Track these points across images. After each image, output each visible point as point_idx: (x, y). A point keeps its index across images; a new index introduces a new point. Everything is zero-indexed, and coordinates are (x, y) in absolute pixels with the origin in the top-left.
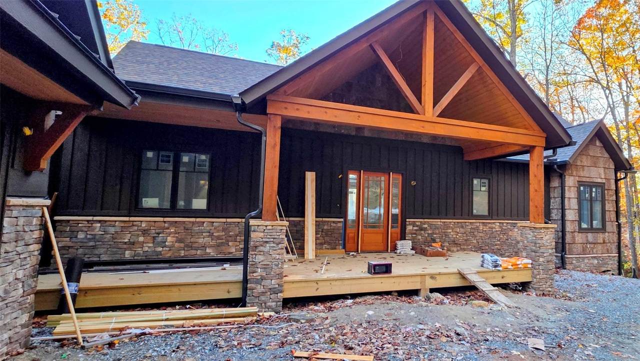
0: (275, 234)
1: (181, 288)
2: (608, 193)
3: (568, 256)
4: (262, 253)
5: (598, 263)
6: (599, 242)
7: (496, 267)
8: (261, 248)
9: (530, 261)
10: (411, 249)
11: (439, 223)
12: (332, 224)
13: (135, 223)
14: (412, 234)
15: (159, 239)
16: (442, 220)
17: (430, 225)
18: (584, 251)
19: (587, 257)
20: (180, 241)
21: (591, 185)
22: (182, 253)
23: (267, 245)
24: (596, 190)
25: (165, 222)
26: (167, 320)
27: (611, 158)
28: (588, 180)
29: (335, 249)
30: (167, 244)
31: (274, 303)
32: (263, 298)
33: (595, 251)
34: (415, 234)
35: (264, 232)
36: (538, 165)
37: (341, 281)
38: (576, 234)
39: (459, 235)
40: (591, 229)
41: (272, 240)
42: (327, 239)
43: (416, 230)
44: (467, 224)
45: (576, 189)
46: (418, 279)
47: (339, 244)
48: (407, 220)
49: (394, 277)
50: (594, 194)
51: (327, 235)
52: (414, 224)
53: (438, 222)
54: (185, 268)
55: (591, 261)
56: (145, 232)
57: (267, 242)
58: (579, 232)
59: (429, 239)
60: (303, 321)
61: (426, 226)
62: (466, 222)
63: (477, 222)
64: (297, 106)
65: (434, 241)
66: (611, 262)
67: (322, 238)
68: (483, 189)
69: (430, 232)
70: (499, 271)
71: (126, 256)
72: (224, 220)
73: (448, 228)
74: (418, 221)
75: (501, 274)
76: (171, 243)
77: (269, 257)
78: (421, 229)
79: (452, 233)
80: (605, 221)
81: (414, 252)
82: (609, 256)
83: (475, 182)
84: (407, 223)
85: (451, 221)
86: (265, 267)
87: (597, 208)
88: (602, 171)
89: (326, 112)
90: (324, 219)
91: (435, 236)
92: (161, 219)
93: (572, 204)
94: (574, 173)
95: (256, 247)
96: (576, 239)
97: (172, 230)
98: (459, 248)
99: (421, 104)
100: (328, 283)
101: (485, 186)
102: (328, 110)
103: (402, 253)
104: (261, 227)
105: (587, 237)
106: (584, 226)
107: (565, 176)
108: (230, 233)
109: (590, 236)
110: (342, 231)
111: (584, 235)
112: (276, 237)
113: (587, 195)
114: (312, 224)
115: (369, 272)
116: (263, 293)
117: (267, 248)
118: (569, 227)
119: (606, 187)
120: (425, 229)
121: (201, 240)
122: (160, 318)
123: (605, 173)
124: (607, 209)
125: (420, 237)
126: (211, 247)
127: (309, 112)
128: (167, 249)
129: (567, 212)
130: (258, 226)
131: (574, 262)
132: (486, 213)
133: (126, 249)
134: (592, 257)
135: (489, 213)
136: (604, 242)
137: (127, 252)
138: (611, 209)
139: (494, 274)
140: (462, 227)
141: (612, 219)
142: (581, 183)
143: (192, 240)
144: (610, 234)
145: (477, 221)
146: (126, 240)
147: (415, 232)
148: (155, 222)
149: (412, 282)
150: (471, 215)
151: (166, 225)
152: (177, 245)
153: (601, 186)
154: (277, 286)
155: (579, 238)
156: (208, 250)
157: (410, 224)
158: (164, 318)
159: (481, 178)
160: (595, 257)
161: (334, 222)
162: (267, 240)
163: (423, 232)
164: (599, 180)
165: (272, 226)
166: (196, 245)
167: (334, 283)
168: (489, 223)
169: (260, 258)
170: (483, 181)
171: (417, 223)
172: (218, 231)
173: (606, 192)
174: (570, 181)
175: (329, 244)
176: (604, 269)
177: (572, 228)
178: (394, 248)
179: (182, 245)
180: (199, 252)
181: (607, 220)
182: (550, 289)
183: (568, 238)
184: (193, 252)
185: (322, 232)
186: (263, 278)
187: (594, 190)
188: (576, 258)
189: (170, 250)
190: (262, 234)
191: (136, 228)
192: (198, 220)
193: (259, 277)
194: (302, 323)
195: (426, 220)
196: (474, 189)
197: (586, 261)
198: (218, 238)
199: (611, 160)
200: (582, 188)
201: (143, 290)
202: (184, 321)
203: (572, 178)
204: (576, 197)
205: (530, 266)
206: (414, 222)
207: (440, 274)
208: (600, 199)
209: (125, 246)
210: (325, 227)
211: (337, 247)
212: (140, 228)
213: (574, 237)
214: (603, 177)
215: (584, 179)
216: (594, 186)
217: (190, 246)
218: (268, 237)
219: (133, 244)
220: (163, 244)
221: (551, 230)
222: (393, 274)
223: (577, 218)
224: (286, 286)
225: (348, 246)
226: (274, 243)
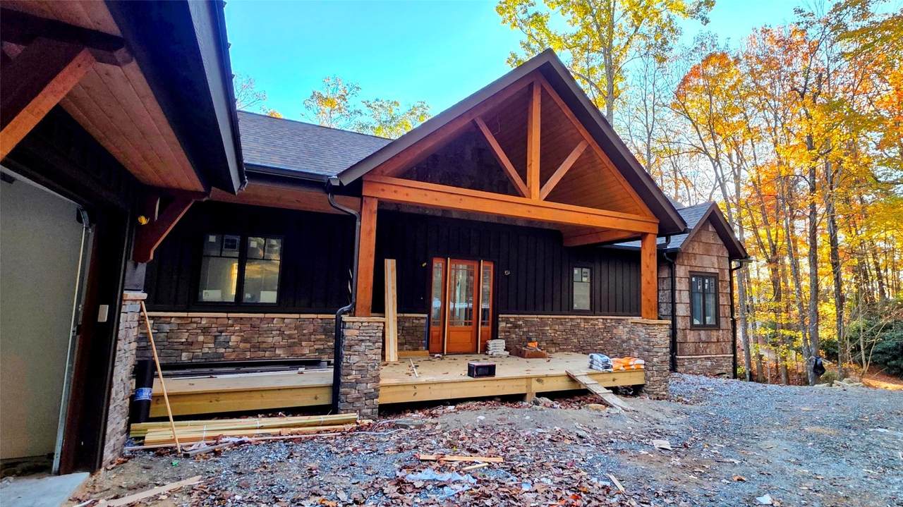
0: (371, 331)
1: (264, 393)
2: (722, 285)
3: (680, 357)
4: (357, 353)
5: (712, 364)
6: (713, 340)
7: (606, 368)
8: (357, 348)
9: (643, 362)
10: (505, 350)
11: (536, 319)
12: (414, 321)
13: (193, 320)
14: (505, 332)
15: (222, 339)
16: (539, 316)
17: (526, 322)
18: (697, 352)
19: (700, 358)
20: (245, 340)
21: (703, 276)
22: (248, 355)
23: (363, 344)
24: (709, 282)
25: (228, 318)
26: (261, 428)
27: (725, 245)
28: (700, 270)
29: (417, 349)
30: (230, 344)
31: (369, 410)
32: (358, 404)
33: (708, 350)
34: (509, 332)
35: (359, 329)
36: (650, 255)
37: (440, 385)
38: (688, 331)
39: (558, 333)
40: (704, 326)
41: (368, 338)
42: (409, 338)
43: (510, 328)
44: (567, 320)
45: (687, 280)
46: (524, 382)
47: (423, 345)
48: (500, 316)
49: (497, 380)
50: (706, 287)
51: (408, 333)
52: (507, 321)
53: (534, 318)
54: (255, 372)
55: (704, 363)
56: (205, 331)
57: (362, 341)
58: (690, 330)
59: (524, 337)
60: (413, 427)
61: (521, 323)
62: (565, 319)
63: (578, 319)
64: (394, 188)
65: (530, 340)
66: (726, 364)
67: (402, 338)
68: (585, 279)
69: (525, 330)
70: (610, 372)
71: (183, 359)
72: (297, 316)
73: (546, 325)
74: (512, 317)
75: (612, 376)
76: (235, 343)
77: (365, 357)
78: (516, 326)
79: (550, 331)
80: (720, 317)
81: (508, 353)
82: (724, 357)
83: (576, 271)
84: (500, 319)
85: (549, 316)
86: (361, 369)
87: (711, 301)
88: (715, 259)
90: (405, 315)
91: (531, 334)
92: (224, 315)
93: (683, 297)
94: (686, 262)
95: (350, 346)
96: (688, 337)
97: (236, 328)
98: (557, 349)
99: (526, 184)
100: (427, 387)
101: (586, 277)
102: (428, 193)
103: (495, 354)
104: (357, 324)
105: (700, 335)
106: (696, 322)
107: (675, 265)
108: (304, 332)
109: (703, 334)
110: (425, 329)
111: (696, 333)
112: (372, 334)
113: (699, 287)
114: (394, 321)
115: (470, 374)
116: (358, 399)
117: (362, 348)
118: (681, 324)
119: (720, 279)
120: (520, 327)
121: (270, 340)
122: (254, 426)
123: (719, 262)
124: (721, 303)
125: (514, 336)
126: (281, 347)
127: (407, 195)
128: (230, 350)
129: (678, 307)
130: (353, 322)
131: (686, 363)
132: (588, 308)
133: (182, 351)
134: (705, 358)
135: (591, 307)
136: (718, 341)
137: (184, 354)
138: (726, 303)
139: (605, 376)
140: (562, 324)
141: (727, 315)
142: (692, 274)
143: (260, 340)
144: (725, 332)
145: (579, 317)
146: (184, 340)
147: (507, 329)
148: (217, 318)
149: (517, 386)
150: (571, 310)
151: (230, 322)
152: (242, 345)
153: (715, 277)
154: (373, 390)
155: (691, 336)
156: (278, 352)
157: (503, 321)
158: (259, 425)
159: (582, 268)
160: (708, 358)
161: (416, 318)
162: (363, 338)
163: (517, 330)
164: (712, 270)
165: (368, 322)
166: (264, 345)
167: (433, 387)
168: (592, 319)
169: (355, 359)
170: (584, 270)
171: (511, 320)
172: (290, 329)
173: (720, 284)
174: (681, 271)
175: (410, 344)
176: (718, 372)
177: (683, 324)
178: (485, 349)
179: (248, 345)
180: (267, 354)
181: (721, 315)
182: (664, 393)
183: (679, 337)
184: (261, 354)
185: (403, 329)
186: (357, 382)
187: (707, 281)
188: (688, 359)
189: (234, 351)
190: (358, 332)
191: (195, 325)
192: (268, 315)
193: (354, 381)
194: (411, 429)
195: (521, 316)
196: (574, 280)
197: (699, 362)
198: (290, 337)
199: (724, 247)
200: (694, 279)
201: (222, 397)
203: (683, 267)
204: (688, 289)
205: (643, 367)
206: (508, 318)
207: (547, 376)
208: (714, 292)
209: (182, 347)
210: (407, 324)
211: (420, 348)
212: (201, 325)
213: (685, 336)
214: (716, 266)
215: (696, 269)
216: (707, 277)
217: (257, 347)
218: (364, 334)
219: (192, 344)
220: (226, 344)
221: (665, 326)
222: (496, 377)
223: (689, 314)
224: (382, 391)
225: (432, 346)
226: (370, 341)
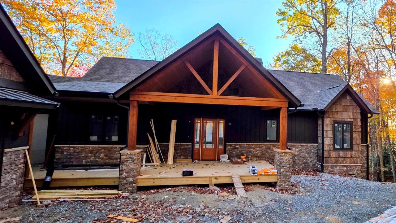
1: (93, 179)
2: (355, 127)
3: (325, 165)
4: (126, 166)
5: (347, 169)
6: (348, 156)
7: (254, 173)
8: (125, 163)
10: (228, 159)
11: (246, 145)
12: (186, 146)
13: (87, 148)
14: (229, 151)
15: (97, 155)
16: (247, 144)
17: (240, 146)
18: (337, 162)
19: (339, 166)
20: (106, 156)
21: (343, 123)
22: (107, 161)
23: (128, 162)
24: (347, 126)
25: (99, 147)
27: (358, 106)
28: (340, 120)
29: (187, 158)
30: (100, 157)
31: (131, 189)
32: (126, 186)
33: (344, 162)
34: (231, 151)
35: (127, 156)
38: (331, 152)
39: (258, 151)
40: (342, 149)
41: (130, 159)
42: (183, 153)
43: (232, 149)
44: (263, 145)
45: (332, 125)
46: (208, 179)
48: (227, 144)
50: (345, 128)
51: (183, 151)
52: (231, 146)
53: (245, 144)
54: (105, 169)
55: (342, 168)
56: (91, 152)
57: (128, 161)
58: (333, 151)
59: (240, 153)
60: (131, 199)
61: (238, 147)
62: (262, 145)
63: (269, 145)
65: (243, 155)
66: (356, 169)
68: (273, 126)
69: (240, 150)
70: (256, 176)
71: (84, 162)
73: (252, 148)
74: (233, 144)
75: (258, 177)
76: (102, 157)
77: (129, 167)
78: (235, 148)
79: (253, 151)
80: (353, 144)
81: (229, 161)
82: (355, 165)
83: (268, 122)
85: (253, 144)
86: (127, 172)
87: (347, 136)
88: (351, 114)
89: (159, 98)
90: (181, 144)
91: (243, 152)
92: (98, 146)
93: (329, 134)
94: (331, 116)
95: (123, 163)
96: (331, 155)
97: (103, 151)
98: (257, 159)
101: (275, 124)
103: (223, 161)
104: (126, 154)
105: (339, 154)
106: (338, 147)
107: (324, 118)
109: (341, 153)
110: (191, 150)
111: (337, 153)
112: (132, 158)
113: (340, 129)
114: (173, 146)
116: (126, 184)
118: (326, 148)
119: (354, 124)
120: (237, 148)
121: (115, 155)
123: (353, 115)
124: (354, 137)
125: (234, 153)
128: (101, 159)
129: (325, 139)
130: (124, 153)
131: (329, 168)
132: (275, 140)
133: (83, 159)
134: (342, 166)
135: (277, 139)
136: (351, 157)
137: (84, 161)
138: (358, 137)
139: (254, 177)
140: (260, 147)
141: (358, 143)
142: (335, 122)
143: (112, 155)
144: (356, 152)
145: (269, 144)
146: (83, 155)
147: (231, 150)
148: (95, 147)
149: (205, 180)
150: (265, 141)
151: (100, 148)
152: (105, 157)
153: (350, 123)
154: (133, 181)
155: (333, 154)
157: (229, 146)
159: (272, 120)
160: (344, 166)
161: (186, 145)
162: (128, 159)
163: (236, 150)
164: (349, 120)
165: (131, 153)
166: (113, 158)
168: (277, 145)
169: (125, 168)
171: (233, 145)
173: (354, 126)
174: (327, 121)
175: (184, 156)
176: (351, 173)
177: (328, 148)
178: (219, 159)
179: (107, 158)
180: (114, 161)
181: (354, 143)
182: (288, 187)
183: (326, 154)
184: (112, 161)
185: (180, 150)
186: (126, 177)
187: (345, 125)
188: (330, 166)
189: (102, 160)
190: (126, 157)
191: (87, 150)
192: (114, 146)
193: (124, 177)
195: (237, 144)
196: (268, 126)
197: (338, 168)
199: (358, 107)
200: (336, 125)
202: (84, 196)
203: (329, 119)
204: (332, 130)
205: (276, 173)
206: (231, 144)
207: (220, 176)
208: (350, 131)
209: (83, 158)
210: (182, 148)
212: (89, 150)
213: (329, 154)
214: (352, 117)
215: (338, 120)
216: (345, 124)
217: (110, 158)
218: (129, 158)
219: (86, 157)
220: (99, 157)
223: (332, 143)
224: (139, 181)
225: (195, 157)
226: (131, 161)
